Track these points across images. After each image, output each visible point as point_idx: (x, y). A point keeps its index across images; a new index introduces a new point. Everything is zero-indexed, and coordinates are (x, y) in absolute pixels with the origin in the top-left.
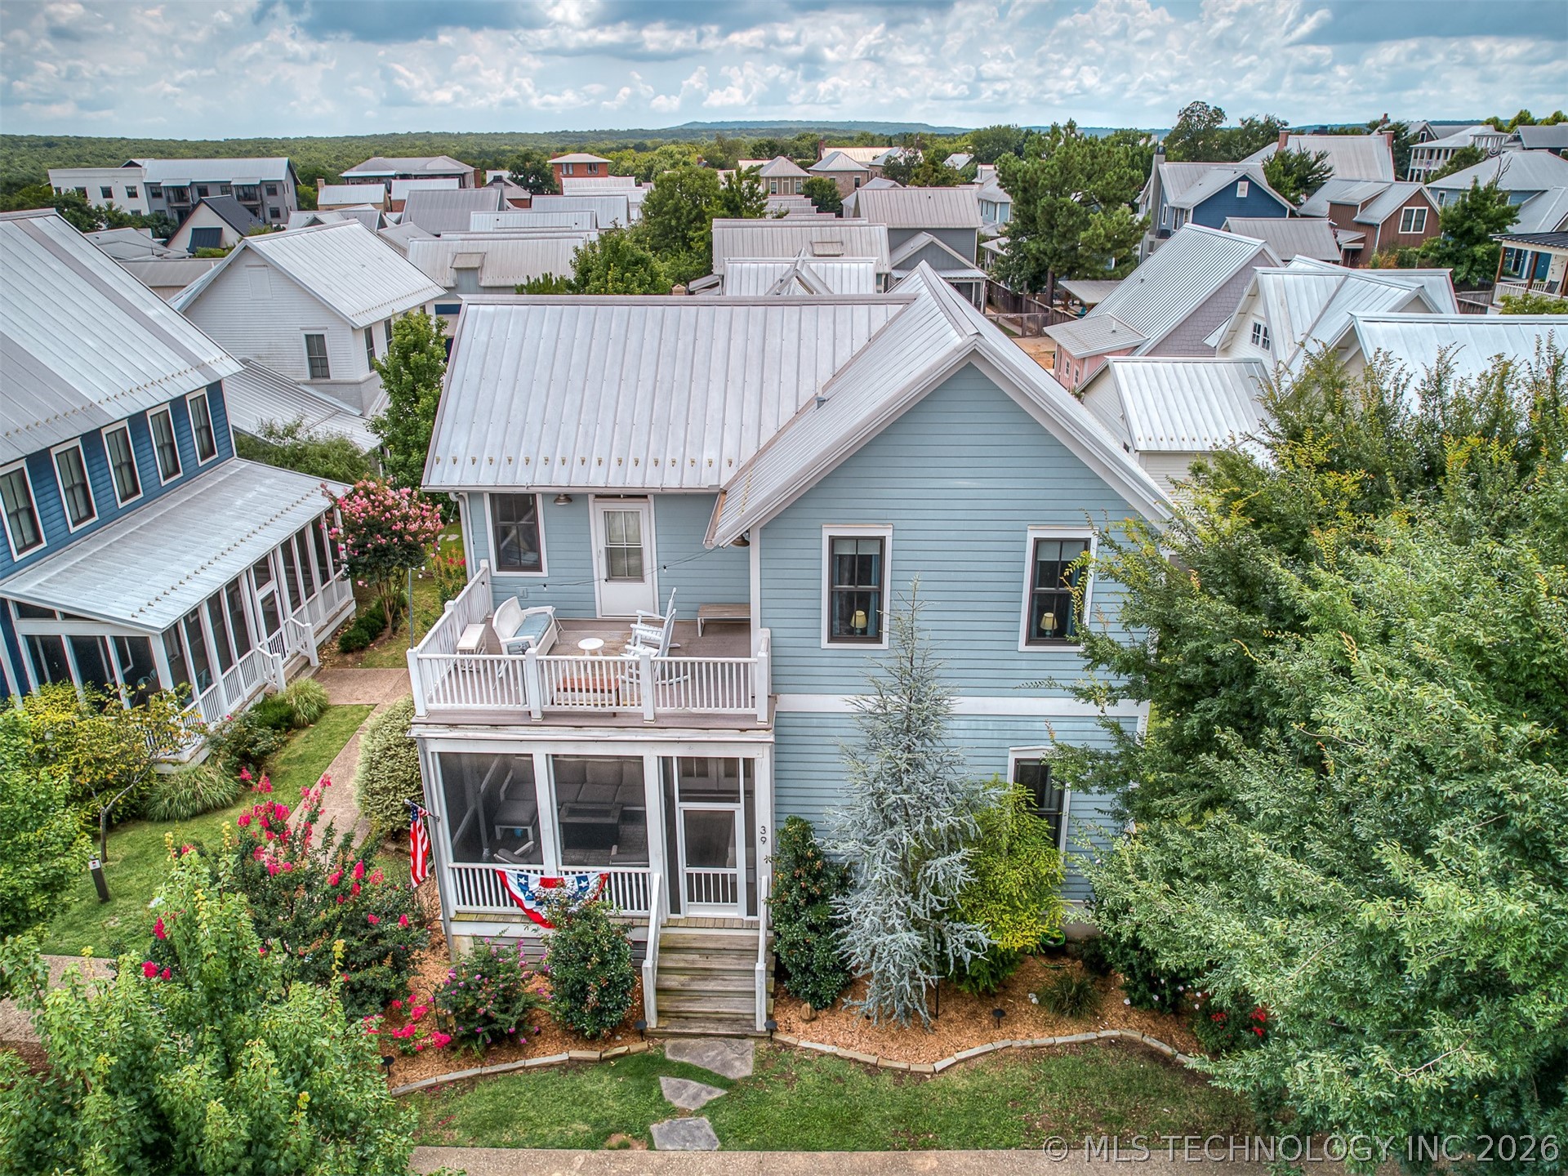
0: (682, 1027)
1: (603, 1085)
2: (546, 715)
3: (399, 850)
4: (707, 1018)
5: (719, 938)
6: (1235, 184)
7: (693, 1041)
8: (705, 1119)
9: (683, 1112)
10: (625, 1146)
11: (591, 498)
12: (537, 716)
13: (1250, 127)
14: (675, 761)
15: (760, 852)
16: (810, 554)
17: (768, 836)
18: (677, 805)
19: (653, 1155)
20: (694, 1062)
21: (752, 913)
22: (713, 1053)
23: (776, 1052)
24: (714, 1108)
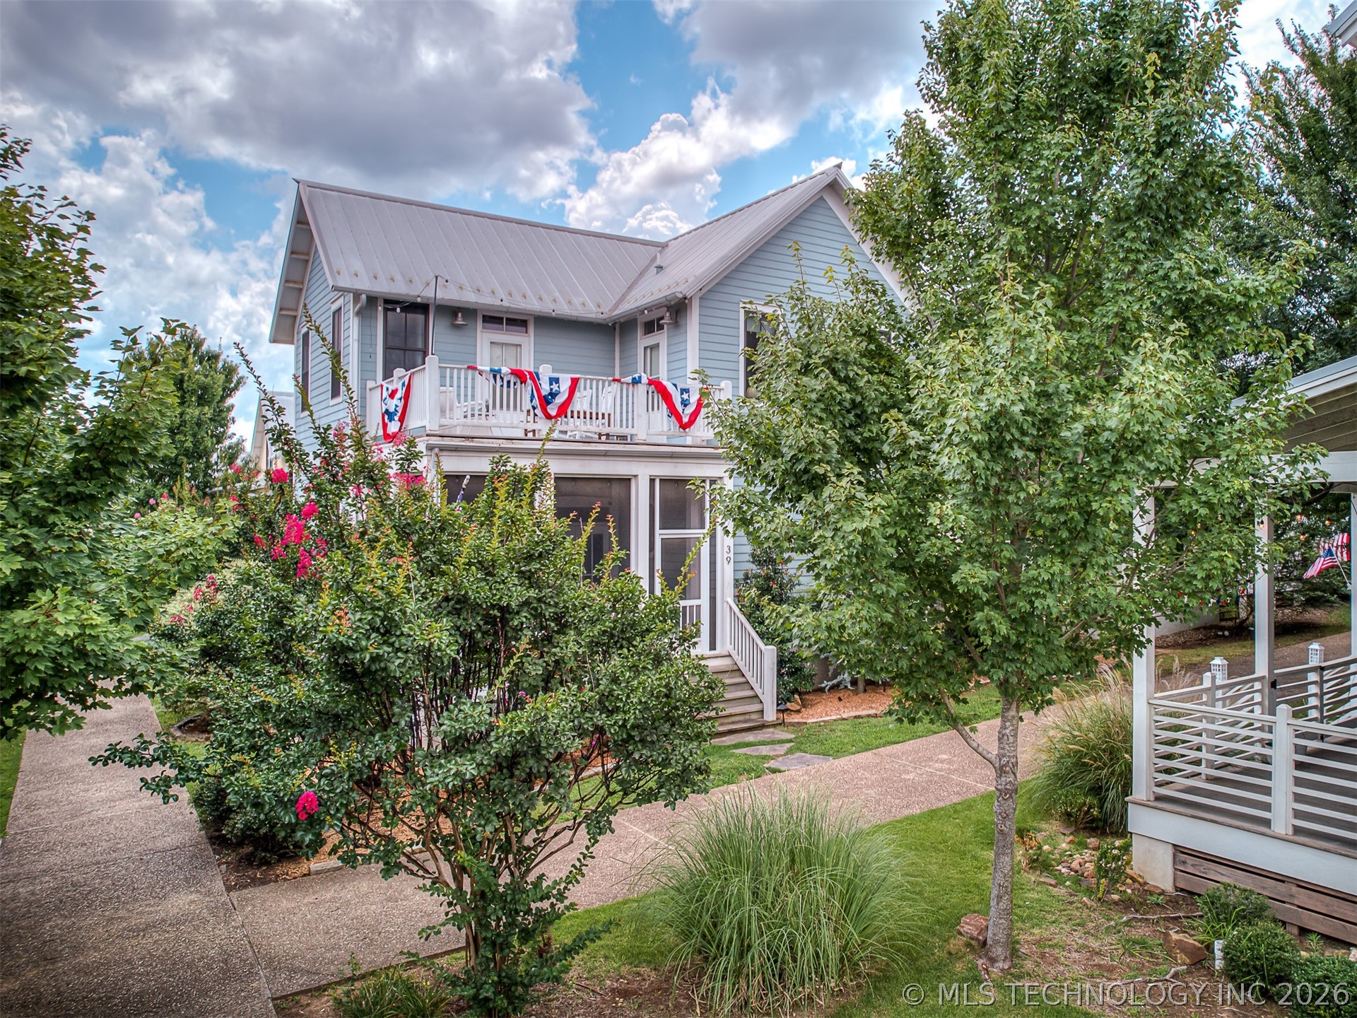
9: (777, 756)
14: (657, 483)
15: (726, 574)
16: (731, 323)
17: (731, 555)
18: (657, 531)
19: (790, 773)
20: (742, 741)
21: (713, 647)
22: (751, 737)
23: (796, 728)
24: (798, 749)
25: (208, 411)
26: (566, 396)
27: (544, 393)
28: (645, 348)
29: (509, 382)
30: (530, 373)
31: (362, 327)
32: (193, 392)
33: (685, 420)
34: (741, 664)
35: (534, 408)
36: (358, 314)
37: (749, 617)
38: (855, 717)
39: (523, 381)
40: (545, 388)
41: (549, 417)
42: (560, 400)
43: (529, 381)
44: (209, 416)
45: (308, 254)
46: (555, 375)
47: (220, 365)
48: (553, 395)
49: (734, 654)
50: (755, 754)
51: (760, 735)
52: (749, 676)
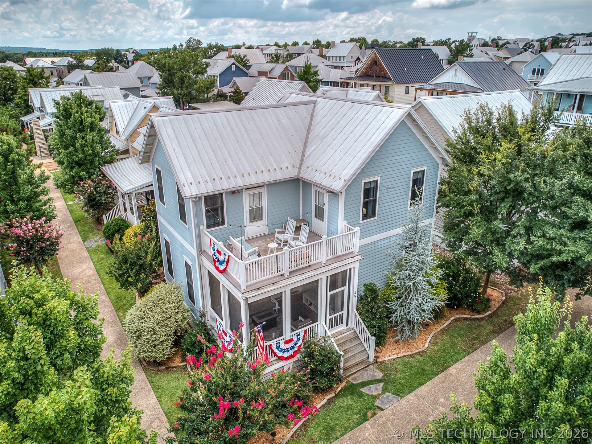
0: (350, 372)
1: (346, 401)
2: (291, 273)
3: (167, 368)
4: (354, 366)
5: (342, 338)
6: (230, 66)
7: (355, 375)
8: (387, 393)
9: (379, 395)
10: (374, 414)
11: (244, 190)
12: (287, 274)
13: (210, 47)
14: (329, 277)
15: (354, 300)
16: (358, 190)
17: (356, 294)
18: (328, 294)
19: (386, 411)
20: (364, 380)
21: (347, 325)
22: (365, 375)
23: (381, 365)
24: (386, 389)
28: (316, 190)
31: (196, 206)
34: (359, 335)
36: (194, 201)
38: (403, 356)
45: (155, 136)
47: (94, 106)
49: (356, 330)
50: (370, 394)
51: (369, 372)
52: (363, 341)
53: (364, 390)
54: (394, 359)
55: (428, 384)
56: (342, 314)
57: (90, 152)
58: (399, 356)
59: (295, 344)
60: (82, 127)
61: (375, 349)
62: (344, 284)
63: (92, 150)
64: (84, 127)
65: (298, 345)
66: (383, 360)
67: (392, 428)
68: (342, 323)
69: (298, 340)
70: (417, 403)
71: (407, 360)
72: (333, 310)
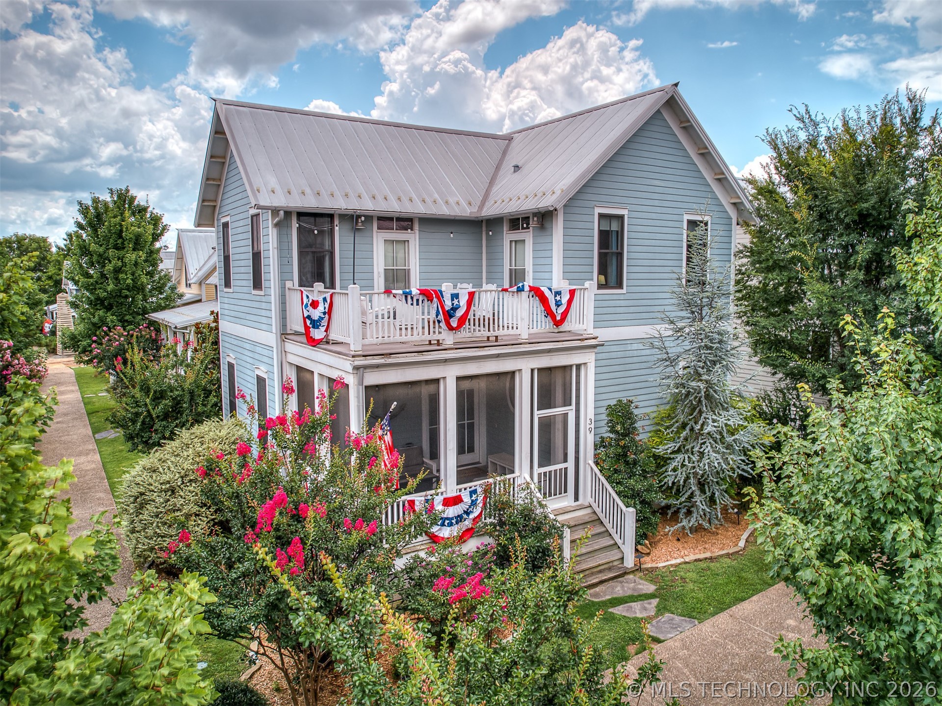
0: (585, 583)
4: (591, 573)
5: (567, 521)
7: (596, 589)
8: (668, 615)
9: (651, 618)
10: (643, 649)
12: (449, 342)
14: (536, 372)
15: (588, 440)
16: (588, 225)
17: (593, 426)
18: (536, 412)
19: (669, 643)
20: (615, 596)
21: (576, 499)
22: (619, 588)
23: (651, 574)
24: (665, 608)
25: (143, 255)
26: (465, 309)
27: (447, 308)
28: (511, 241)
29: (418, 300)
30: (435, 291)
31: (280, 236)
32: (130, 240)
33: (558, 318)
34: (602, 516)
35: (439, 322)
36: (277, 225)
37: (608, 478)
38: (696, 560)
39: (430, 299)
40: (448, 304)
41: (451, 328)
42: (459, 313)
43: (435, 300)
44: (143, 258)
45: (224, 157)
46: (455, 291)
47: (148, 215)
48: (455, 309)
49: (595, 506)
50: (632, 615)
51: (626, 585)
52: (609, 526)
53: (618, 611)
54: (676, 566)
55: (755, 598)
56: (566, 469)
57: (129, 281)
58: (687, 559)
59: (467, 513)
60: (120, 241)
61: (637, 550)
62: (567, 402)
63: (132, 280)
64: (124, 241)
65: (472, 516)
66: (654, 565)
67: (685, 670)
68: (566, 491)
69: (474, 503)
70: (738, 628)
71: (703, 565)
72: (546, 457)
